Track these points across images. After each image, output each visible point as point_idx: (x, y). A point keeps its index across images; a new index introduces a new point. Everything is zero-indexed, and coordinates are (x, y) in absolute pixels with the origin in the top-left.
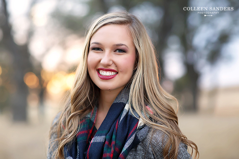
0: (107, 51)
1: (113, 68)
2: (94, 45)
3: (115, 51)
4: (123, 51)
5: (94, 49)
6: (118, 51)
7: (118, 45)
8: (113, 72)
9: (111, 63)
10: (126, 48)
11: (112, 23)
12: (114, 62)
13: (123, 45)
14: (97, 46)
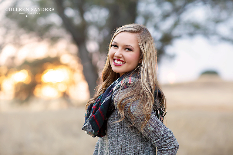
0: (120, 48)
1: (122, 59)
2: (114, 43)
3: (125, 49)
4: (130, 50)
5: (113, 45)
6: (127, 49)
7: (127, 46)
8: (122, 62)
9: (121, 56)
10: (132, 48)
11: (126, 31)
12: (123, 56)
13: (130, 46)
14: (115, 44)
